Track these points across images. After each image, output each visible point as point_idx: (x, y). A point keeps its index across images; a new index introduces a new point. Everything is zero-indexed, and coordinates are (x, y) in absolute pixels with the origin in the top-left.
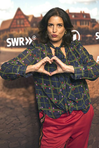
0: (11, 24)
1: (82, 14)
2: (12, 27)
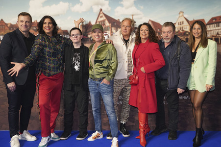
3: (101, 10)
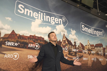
0: (9, 36)
1: (41, 38)
2: (9, 37)
3: (64, 34)
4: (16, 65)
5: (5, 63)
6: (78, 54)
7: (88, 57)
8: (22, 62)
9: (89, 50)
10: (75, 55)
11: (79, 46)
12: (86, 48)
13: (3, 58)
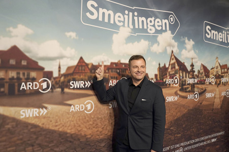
2: (75, 71)
3: (172, 52)
4: (91, 123)
5: (73, 121)
6: (198, 88)
7: (216, 90)
8: (100, 117)
9: (218, 77)
10: (192, 91)
11: (199, 72)
12: (212, 74)
13: (68, 113)
